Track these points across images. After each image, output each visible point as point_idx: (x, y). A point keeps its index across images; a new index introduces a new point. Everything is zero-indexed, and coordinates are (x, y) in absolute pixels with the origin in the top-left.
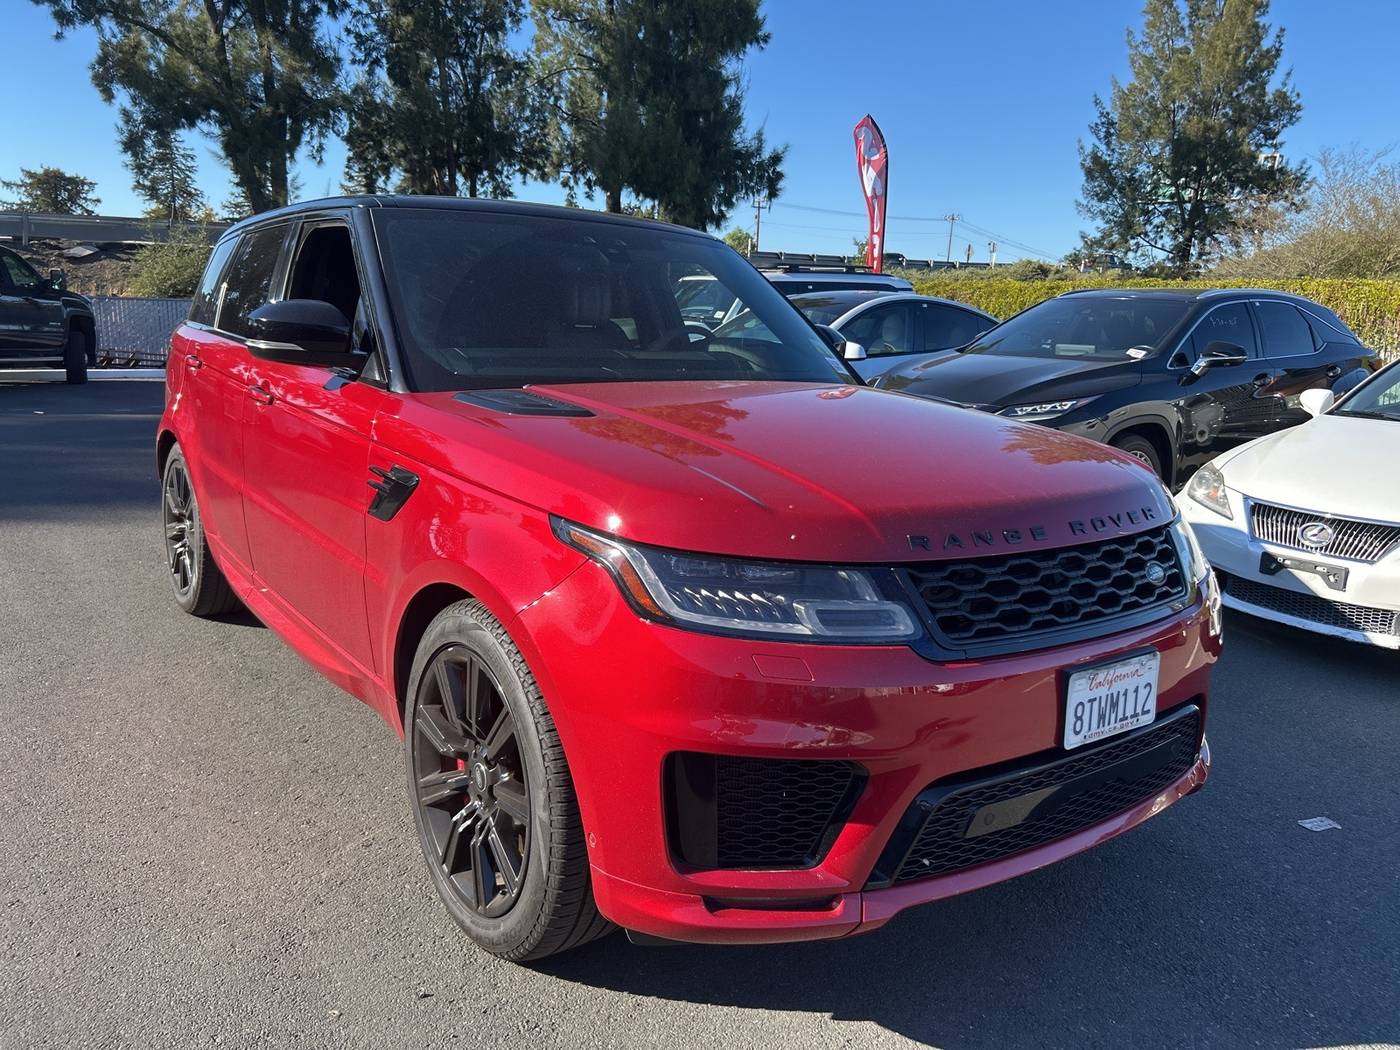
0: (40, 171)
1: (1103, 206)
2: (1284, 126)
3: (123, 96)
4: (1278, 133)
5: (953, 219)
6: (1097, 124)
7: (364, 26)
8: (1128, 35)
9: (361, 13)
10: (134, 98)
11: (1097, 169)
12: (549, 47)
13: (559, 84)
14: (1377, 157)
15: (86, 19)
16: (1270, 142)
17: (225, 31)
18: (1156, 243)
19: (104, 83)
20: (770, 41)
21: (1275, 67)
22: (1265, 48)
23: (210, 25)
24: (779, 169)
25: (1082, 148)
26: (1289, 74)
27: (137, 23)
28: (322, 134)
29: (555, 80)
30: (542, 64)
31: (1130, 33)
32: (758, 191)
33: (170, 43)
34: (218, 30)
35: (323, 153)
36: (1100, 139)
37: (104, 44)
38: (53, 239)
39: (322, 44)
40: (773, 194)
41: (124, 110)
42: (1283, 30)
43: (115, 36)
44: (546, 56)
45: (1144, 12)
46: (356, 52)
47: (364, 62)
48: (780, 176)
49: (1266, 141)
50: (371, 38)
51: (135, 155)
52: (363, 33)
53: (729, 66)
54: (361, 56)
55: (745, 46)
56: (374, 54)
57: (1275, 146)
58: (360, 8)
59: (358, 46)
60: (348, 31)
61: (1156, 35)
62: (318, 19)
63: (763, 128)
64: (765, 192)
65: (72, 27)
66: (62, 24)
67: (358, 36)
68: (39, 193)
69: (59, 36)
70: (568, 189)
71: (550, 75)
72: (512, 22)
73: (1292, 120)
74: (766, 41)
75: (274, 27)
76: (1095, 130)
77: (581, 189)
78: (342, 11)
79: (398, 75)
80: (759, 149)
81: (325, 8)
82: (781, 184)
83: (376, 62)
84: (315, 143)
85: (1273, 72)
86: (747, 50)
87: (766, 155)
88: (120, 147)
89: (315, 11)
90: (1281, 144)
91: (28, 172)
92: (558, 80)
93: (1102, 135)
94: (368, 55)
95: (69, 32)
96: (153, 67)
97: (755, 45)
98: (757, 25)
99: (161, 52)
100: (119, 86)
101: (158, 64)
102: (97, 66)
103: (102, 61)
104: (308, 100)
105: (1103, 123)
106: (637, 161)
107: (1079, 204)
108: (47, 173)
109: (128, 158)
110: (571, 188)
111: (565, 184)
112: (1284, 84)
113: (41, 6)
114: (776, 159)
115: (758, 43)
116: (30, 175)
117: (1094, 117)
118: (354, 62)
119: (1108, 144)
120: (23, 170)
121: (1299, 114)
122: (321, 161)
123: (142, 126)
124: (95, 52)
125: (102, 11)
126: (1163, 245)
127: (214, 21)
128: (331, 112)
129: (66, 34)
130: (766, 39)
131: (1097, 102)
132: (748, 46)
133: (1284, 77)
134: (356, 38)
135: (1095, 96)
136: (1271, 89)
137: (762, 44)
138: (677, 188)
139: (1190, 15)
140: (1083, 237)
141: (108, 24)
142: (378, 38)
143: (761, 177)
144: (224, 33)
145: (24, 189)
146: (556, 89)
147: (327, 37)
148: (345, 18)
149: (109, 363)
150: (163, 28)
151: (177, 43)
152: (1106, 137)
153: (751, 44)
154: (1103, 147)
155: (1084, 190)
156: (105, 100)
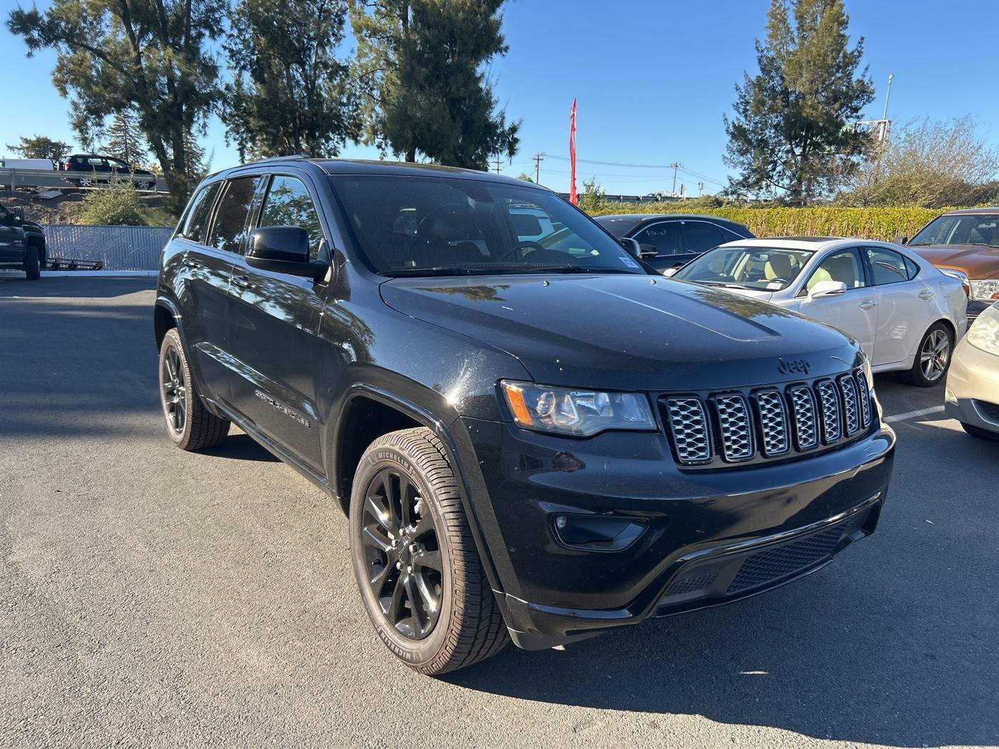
0: (34, 139)
1: (741, 159)
2: (864, 104)
3: (73, 93)
4: (860, 108)
5: (677, 166)
6: (737, 103)
7: (236, 44)
8: (756, 43)
9: (233, 35)
10: (79, 94)
11: (738, 133)
12: (366, 55)
13: (373, 79)
14: (906, 126)
15: (47, 42)
16: (855, 114)
17: (141, 48)
18: (778, 183)
19: (61, 85)
20: (509, 51)
21: (858, 64)
22: (849, 52)
23: (131, 45)
24: (516, 136)
25: (726, 119)
26: (867, 69)
27: (82, 45)
28: (205, 116)
29: (370, 77)
30: (361, 66)
31: (757, 42)
32: (501, 151)
33: (104, 58)
34: (136, 48)
35: (206, 128)
36: (740, 113)
37: (61, 59)
38: (32, 187)
39: (207, 56)
40: (512, 153)
41: (73, 102)
42: (863, 39)
43: (68, 53)
44: (364, 61)
45: (767, 27)
46: (230, 61)
47: (236, 68)
48: (516, 141)
49: (852, 113)
50: (239, 52)
51: (81, 131)
52: (235, 49)
53: (481, 68)
54: (233, 64)
55: (491, 54)
56: (242, 63)
57: (858, 117)
58: (232, 32)
59: (231, 57)
60: (225, 48)
61: (775, 43)
62: (202, 41)
63: (505, 109)
64: (507, 151)
65: (38, 49)
66: (31, 47)
67: (231, 51)
68: (33, 154)
69: (29, 55)
70: (381, 150)
71: (367, 73)
72: (335, 40)
73: (869, 100)
74: (506, 51)
75: (173, 46)
76: (736, 107)
77: (390, 150)
78: (219, 35)
79: (258, 77)
80: (502, 123)
81: (207, 33)
82: (518, 146)
83: (244, 68)
84: (201, 122)
85: (856, 67)
86: (493, 57)
87: (507, 127)
88: (71, 126)
89: (201, 35)
90: (862, 116)
91: (26, 139)
92: (372, 77)
93: (741, 110)
94: (238, 63)
95: (36, 52)
96: (94, 73)
97: (498, 53)
98: (500, 40)
99: (99, 64)
100: (71, 86)
101: (97, 71)
102: (56, 73)
103: (59, 70)
104: (197, 94)
105: (742, 103)
106: (417, 132)
107: (724, 158)
108: (38, 140)
109: (77, 133)
110: (383, 149)
111: (379, 147)
112: (864, 76)
113: (18, 36)
114: (514, 129)
115: (501, 52)
116: (27, 141)
117: (736, 98)
118: (229, 68)
119: (746, 116)
120: (22, 138)
121: (873, 96)
122: (205, 134)
123: (85, 112)
124: (54, 64)
125: (57, 38)
126: (783, 185)
127: (133, 43)
128: (211, 102)
129: (34, 53)
130: (506, 49)
131: (737, 89)
132: (494, 54)
133: (864, 71)
134: (229, 52)
135: (736, 84)
136: (855, 78)
137: (504, 53)
138: (445, 150)
139: (798, 29)
140: (730, 180)
141: (63, 46)
142: (243, 52)
143: (504, 142)
144: (141, 51)
145: (22, 151)
146: (371, 83)
147: (209, 52)
148: (223, 39)
149: (56, 267)
150: (99, 48)
151: (108, 58)
152: (744, 112)
153: (496, 52)
154: (743, 119)
155: (728, 147)
156: (61, 95)
